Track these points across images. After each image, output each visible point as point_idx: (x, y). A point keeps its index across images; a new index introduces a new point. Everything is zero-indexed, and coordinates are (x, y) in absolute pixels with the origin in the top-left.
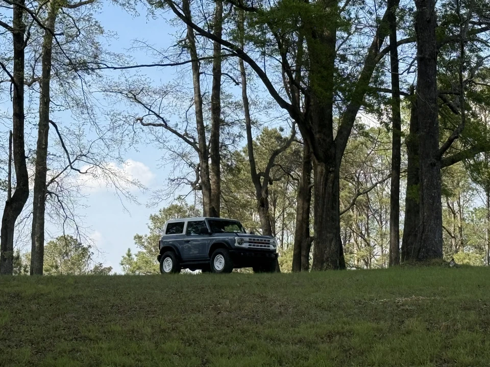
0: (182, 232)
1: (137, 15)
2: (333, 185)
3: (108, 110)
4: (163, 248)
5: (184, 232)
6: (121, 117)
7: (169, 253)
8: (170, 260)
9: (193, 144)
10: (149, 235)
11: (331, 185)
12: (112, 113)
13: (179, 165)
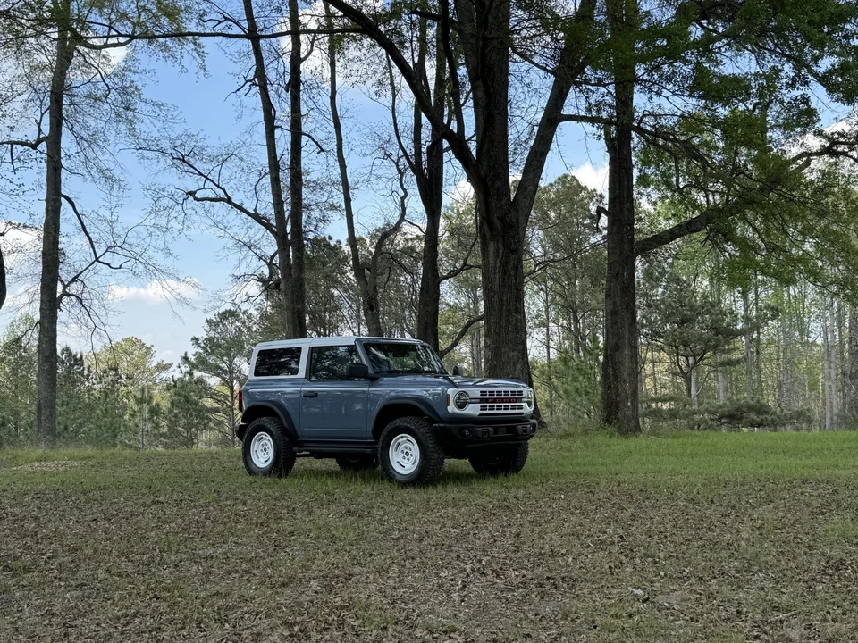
0: (295, 372)
1: (184, 70)
2: (516, 273)
3: (147, 184)
4: (249, 410)
5: (302, 373)
6: (165, 193)
7: (264, 420)
8: (269, 438)
9: (268, 226)
10: (205, 337)
11: (513, 273)
12: (153, 188)
13: (245, 258)
